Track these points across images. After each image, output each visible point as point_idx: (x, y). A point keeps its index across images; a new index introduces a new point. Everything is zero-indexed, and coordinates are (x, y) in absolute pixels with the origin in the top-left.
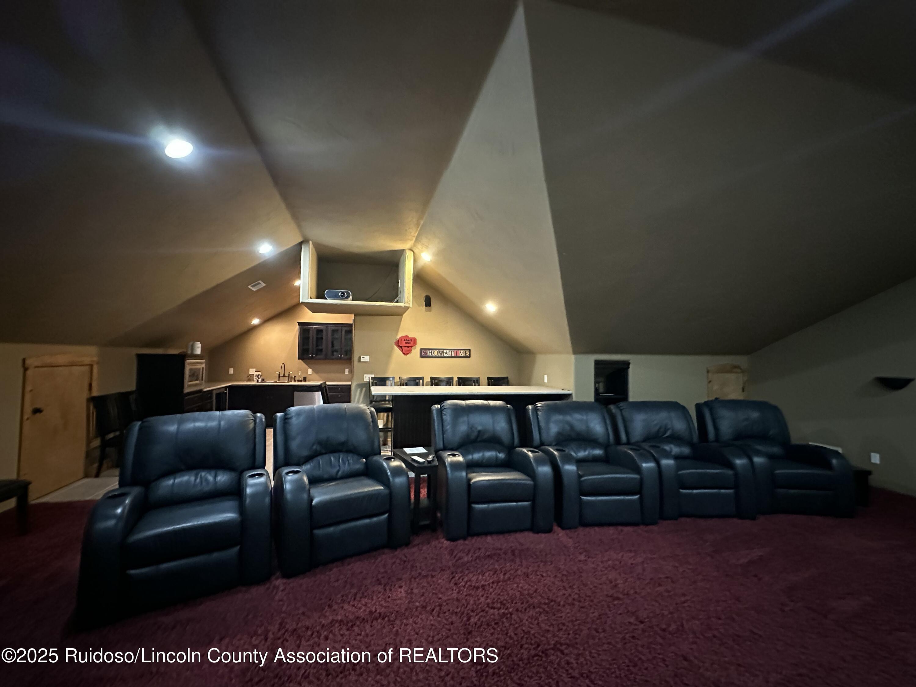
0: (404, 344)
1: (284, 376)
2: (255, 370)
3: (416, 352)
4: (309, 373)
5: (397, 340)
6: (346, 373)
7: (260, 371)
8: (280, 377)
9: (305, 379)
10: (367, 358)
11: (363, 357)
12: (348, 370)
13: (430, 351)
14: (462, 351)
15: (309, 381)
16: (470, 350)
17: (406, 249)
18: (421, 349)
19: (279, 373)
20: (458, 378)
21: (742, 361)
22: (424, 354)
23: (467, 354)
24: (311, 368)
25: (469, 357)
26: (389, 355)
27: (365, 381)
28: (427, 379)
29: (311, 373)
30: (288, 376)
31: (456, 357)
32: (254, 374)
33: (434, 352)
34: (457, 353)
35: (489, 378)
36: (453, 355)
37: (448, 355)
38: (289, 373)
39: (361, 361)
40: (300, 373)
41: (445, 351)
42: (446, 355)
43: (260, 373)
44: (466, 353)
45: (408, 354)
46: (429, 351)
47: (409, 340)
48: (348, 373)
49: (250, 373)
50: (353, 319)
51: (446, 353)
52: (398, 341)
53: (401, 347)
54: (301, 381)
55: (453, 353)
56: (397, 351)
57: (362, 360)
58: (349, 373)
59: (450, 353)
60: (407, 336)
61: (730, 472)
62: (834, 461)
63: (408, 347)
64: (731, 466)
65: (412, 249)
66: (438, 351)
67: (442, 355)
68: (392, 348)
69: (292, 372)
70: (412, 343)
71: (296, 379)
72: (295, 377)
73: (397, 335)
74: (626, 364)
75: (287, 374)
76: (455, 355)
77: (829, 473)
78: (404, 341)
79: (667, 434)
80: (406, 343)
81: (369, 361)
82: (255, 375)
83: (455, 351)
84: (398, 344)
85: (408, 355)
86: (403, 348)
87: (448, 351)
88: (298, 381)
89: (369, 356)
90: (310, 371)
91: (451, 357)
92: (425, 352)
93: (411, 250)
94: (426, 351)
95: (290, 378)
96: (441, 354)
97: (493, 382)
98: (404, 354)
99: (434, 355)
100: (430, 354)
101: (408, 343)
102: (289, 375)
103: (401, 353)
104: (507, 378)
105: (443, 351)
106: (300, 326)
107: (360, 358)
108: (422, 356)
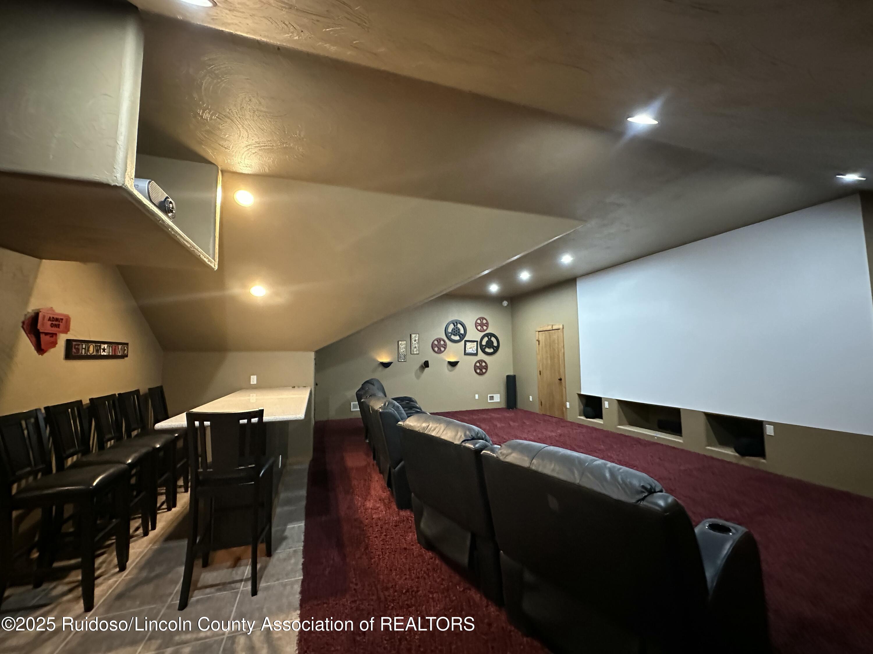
5: (28, 316)
13: (84, 346)
14: (120, 347)
16: (127, 344)
18: (69, 341)
23: (126, 352)
25: (127, 357)
26: (10, 350)
31: (114, 357)
33: (89, 348)
34: (115, 349)
36: (111, 354)
41: (102, 346)
42: (104, 353)
44: (125, 350)
45: (45, 350)
46: (82, 345)
47: (57, 320)
51: (104, 350)
52: (35, 318)
55: (111, 349)
56: (26, 344)
59: (108, 350)
60: (52, 310)
63: (51, 335)
66: (94, 345)
67: (98, 353)
68: (17, 336)
70: (62, 325)
73: (27, 302)
76: (113, 354)
78: (50, 319)
80: (50, 326)
83: (114, 345)
84: (30, 326)
85: (43, 355)
87: (106, 346)
91: (109, 357)
92: (77, 347)
94: (79, 345)
96: (97, 351)
98: (39, 351)
99: (89, 354)
100: (82, 351)
101: (55, 326)
103: (32, 347)
104: (162, 387)
105: (100, 346)
108: (71, 355)
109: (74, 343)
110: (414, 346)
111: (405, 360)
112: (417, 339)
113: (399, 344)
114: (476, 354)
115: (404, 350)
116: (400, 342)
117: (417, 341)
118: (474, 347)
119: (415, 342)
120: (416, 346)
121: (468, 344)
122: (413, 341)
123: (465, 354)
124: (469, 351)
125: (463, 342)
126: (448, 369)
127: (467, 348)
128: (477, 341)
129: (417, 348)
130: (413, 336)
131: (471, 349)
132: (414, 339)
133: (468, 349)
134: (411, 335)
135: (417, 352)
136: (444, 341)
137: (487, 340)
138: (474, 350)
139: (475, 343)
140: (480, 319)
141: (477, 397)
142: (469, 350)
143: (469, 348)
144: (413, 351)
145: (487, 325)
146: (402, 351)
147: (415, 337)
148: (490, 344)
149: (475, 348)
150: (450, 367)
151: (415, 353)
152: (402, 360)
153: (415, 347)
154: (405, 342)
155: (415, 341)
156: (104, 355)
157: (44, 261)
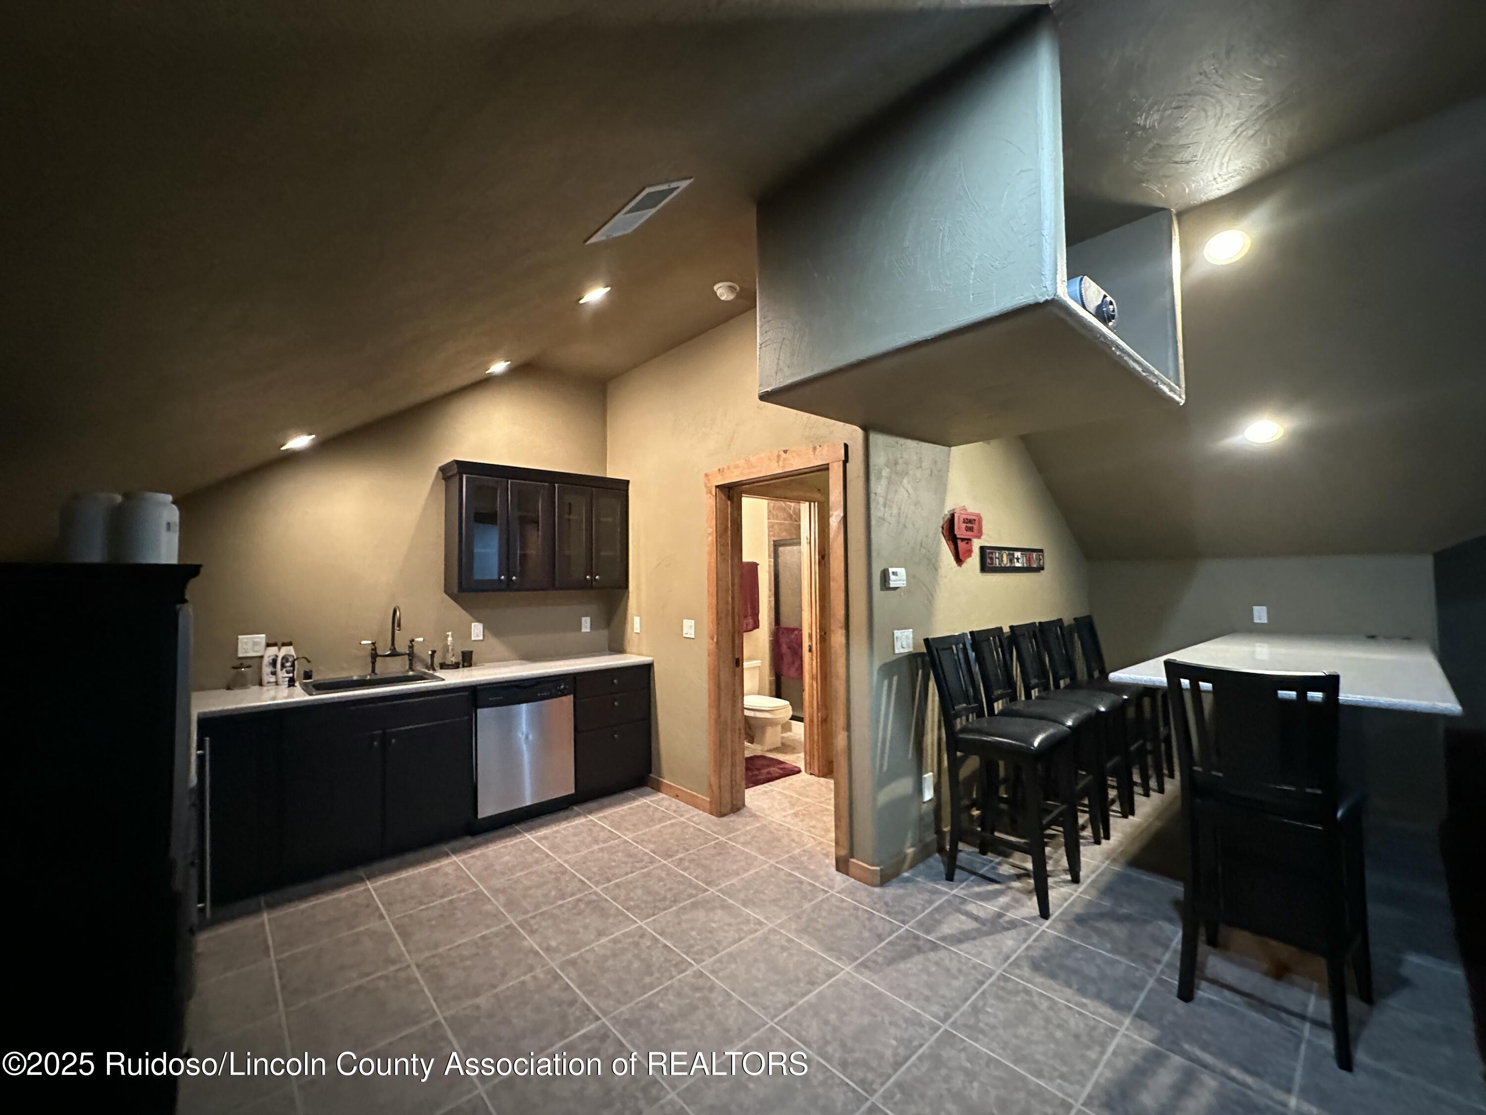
0: (962, 530)
1: (394, 654)
2: (262, 638)
3: (975, 555)
5: (947, 518)
6: (583, 630)
7: (290, 644)
8: (379, 659)
9: (467, 660)
10: (901, 577)
11: (893, 573)
12: (588, 619)
14: (1034, 555)
15: (478, 665)
16: (1041, 551)
17: (1171, 211)
18: (983, 549)
19: (373, 644)
20: (1040, 624)
22: (986, 561)
23: (1041, 562)
24: (479, 621)
25: (1040, 569)
27: (897, 651)
29: (481, 638)
30: (409, 655)
31: (1029, 569)
32: (262, 657)
33: (1002, 556)
34: (1029, 558)
35: (1076, 621)
36: (1025, 565)
37: (1019, 565)
38: (413, 640)
39: (890, 584)
40: (450, 639)
41: (1016, 554)
43: (289, 650)
44: (1040, 560)
45: (962, 561)
46: (996, 553)
47: (970, 521)
48: (588, 630)
49: (240, 655)
50: (845, 447)
51: (1018, 560)
52: (951, 521)
53: (955, 541)
54: (459, 668)
55: (1025, 559)
56: (947, 553)
57: (892, 581)
58: (591, 628)
59: (1022, 559)
60: (964, 509)
63: (967, 541)
66: (1007, 552)
67: (1012, 564)
68: (939, 543)
69: (421, 639)
70: (975, 527)
71: (437, 660)
72: (434, 652)
75: (402, 646)
76: (1028, 565)
78: (964, 521)
80: (965, 529)
81: (904, 584)
82: (267, 660)
83: (1028, 553)
84: (948, 531)
85: (962, 566)
87: (1019, 554)
89: (904, 571)
90: (477, 630)
91: (1024, 570)
92: (990, 555)
94: (992, 553)
95: (412, 660)
96: (1011, 561)
98: (957, 561)
99: (1003, 565)
100: (997, 562)
101: (970, 529)
102: (411, 647)
103: (952, 557)
104: (1091, 618)
105: (1014, 555)
106: (464, 476)
107: (885, 575)
108: (985, 567)
109: (988, 551)
156: (1018, 567)
157: (953, 448)
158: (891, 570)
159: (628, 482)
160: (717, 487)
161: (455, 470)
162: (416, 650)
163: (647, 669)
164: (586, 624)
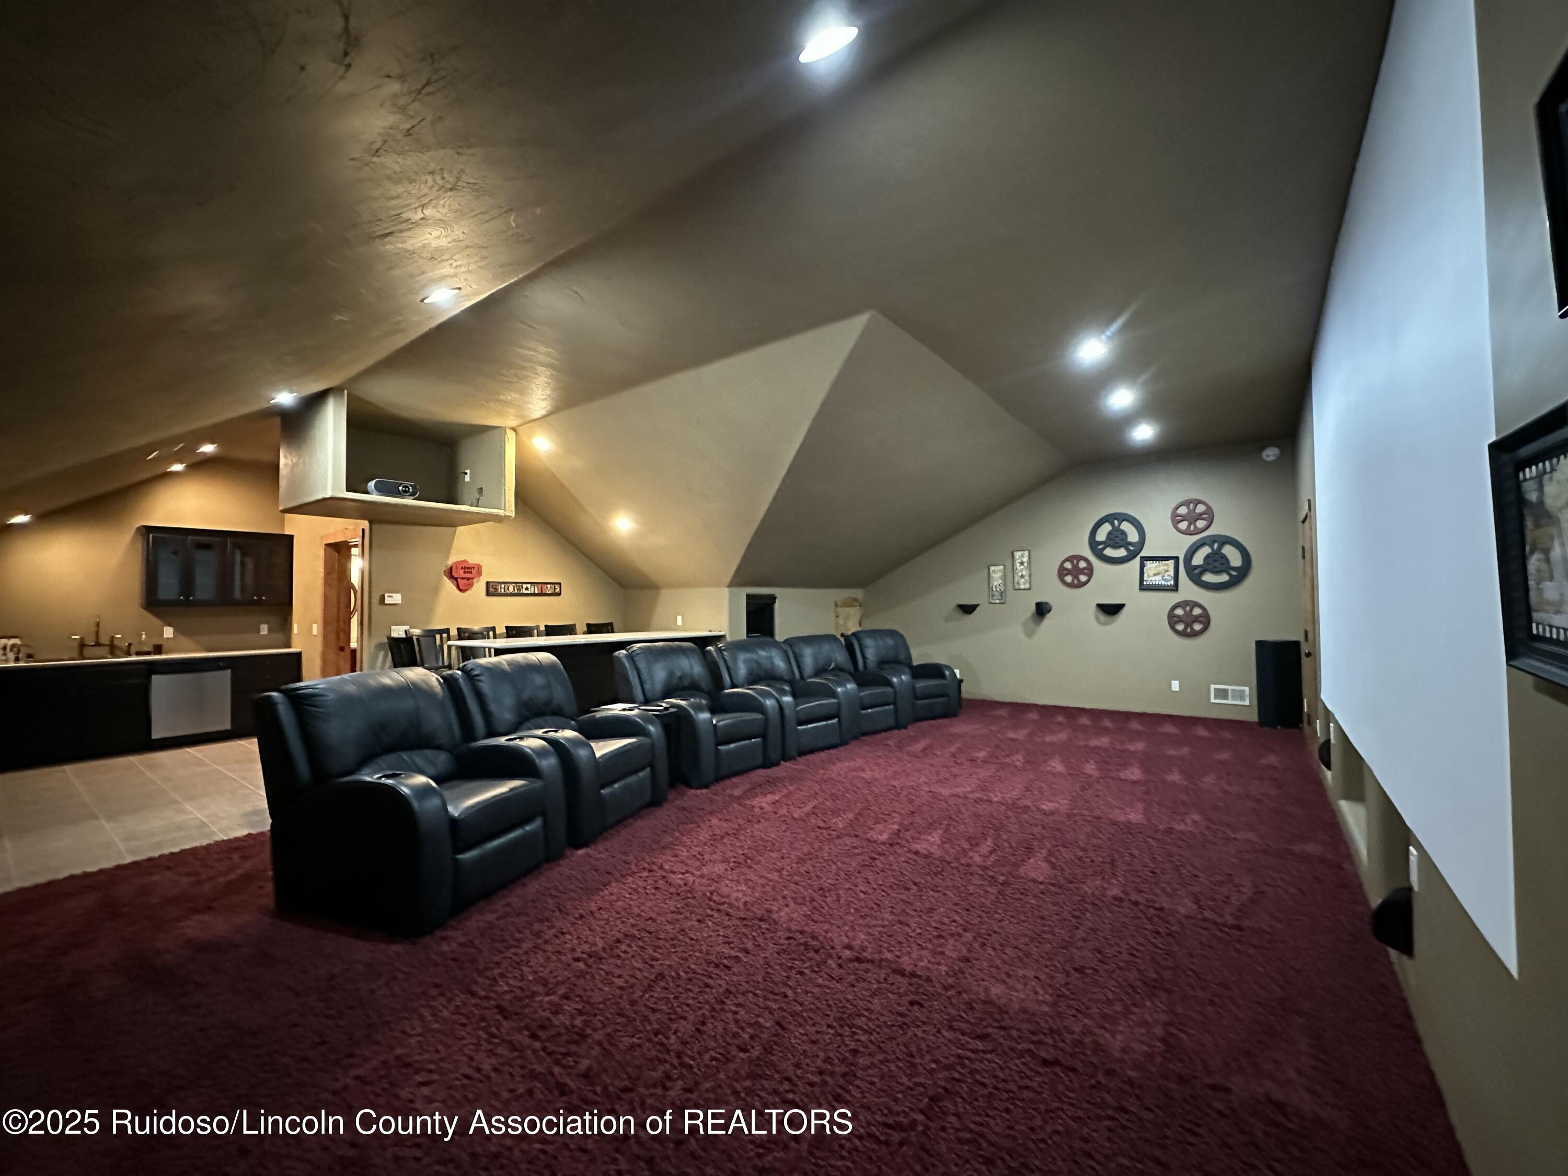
0: (461, 573)
1: (96, 644)
3: (479, 586)
4: (165, 636)
5: (449, 567)
6: (261, 633)
8: (85, 647)
9: (158, 649)
10: (396, 598)
11: (388, 596)
12: (266, 626)
13: (503, 586)
14: (549, 586)
15: (167, 653)
16: (560, 584)
17: (505, 428)
18: (487, 583)
19: (81, 639)
20: (546, 626)
21: (858, 593)
22: (492, 590)
23: (557, 591)
24: (170, 625)
25: (559, 594)
26: (436, 590)
27: (392, 636)
28: (501, 630)
29: (172, 636)
30: (109, 645)
31: (542, 594)
33: (508, 587)
34: (541, 588)
35: (588, 625)
36: (536, 592)
37: (529, 592)
38: (112, 637)
39: (386, 602)
40: (144, 636)
41: (525, 586)
42: (527, 592)
44: (555, 589)
45: (466, 590)
46: (501, 585)
47: (469, 568)
48: (266, 635)
50: (363, 530)
51: (527, 589)
52: (451, 568)
53: (456, 579)
54: (148, 653)
55: (536, 589)
56: (449, 585)
57: (388, 601)
59: (533, 589)
60: (465, 561)
61: (890, 689)
62: (947, 673)
63: (468, 579)
64: (889, 684)
65: (517, 429)
66: (514, 585)
68: (440, 580)
69: (120, 636)
70: (474, 571)
71: (133, 649)
72: (130, 645)
73: (447, 557)
74: (772, 598)
75: (105, 640)
76: (540, 592)
77: (944, 682)
78: (462, 568)
79: (832, 667)
80: (465, 572)
81: (400, 602)
83: (540, 586)
84: (450, 573)
85: (467, 593)
86: (459, 580)
87: (529, 586)
88: (138, 653)
89: (399, 595)
90: (168, 632)
91: (534, 595)
92: (494, 587)
93: (514, 429)
95: (113, 649)
96: (519, 590)
97: (592, 629)
98: (460, 590)
99: (508, 592)
100: (503, 590)
101: (468, 572)
102: (112, 641)
103: (455, 588)
104: (612, 623)
105: (522, 587)
106: (151, 535)
107: (383, 597)
108: (488, 594)
109: (494, 584)
110: (1020, 574)
111: (1003, 601)
112: (1025, 559)
113: (991, 571)
114: (1175, 588)
115: (1000, 581)
116: (992, 568)
117: (1025, 564)
118: (1167, 571)
119: (1022, 567)
120: (1024, 573)
121: (1149, 565)
122: (1018, 565)
123: (1142, 587)
124: (1150, 579)
125: (1137, 560)
126: (1097, 619)
127: (1145, 575)
128: (1176, 559)
129: (1027, 578)
130: (1018, 554)
131: (1159, 577)
132: (1019, 561)
133: (1149, 576)
134: (1013, 553)
135: (1027, 586)
136: (1086, 560)
137: (1209, 554)
138: (1166, 577)
139: (1171, 563)
140: (1186, 503)
141: (1175, 685)
142: (1153, 578)
143: (1152, 574)
144: (1018, 583)
145: (1209, 516)
146: (995, 583)
147: (1022, 556)
148: (1216, 562)
149: (1172, 573)
150: (1102, 617)
151: (1022, 587)
152: (997, 601)
153: (1022, 576)
154: (1002, 567)
155: (1022, 563)
157: (459, 528)
158: (386, 595)
159: (292, 537)
160: (327, 545)
161: (144, 530)
162: (116, 642)
163: (299, 655)
164: (264, 629)
